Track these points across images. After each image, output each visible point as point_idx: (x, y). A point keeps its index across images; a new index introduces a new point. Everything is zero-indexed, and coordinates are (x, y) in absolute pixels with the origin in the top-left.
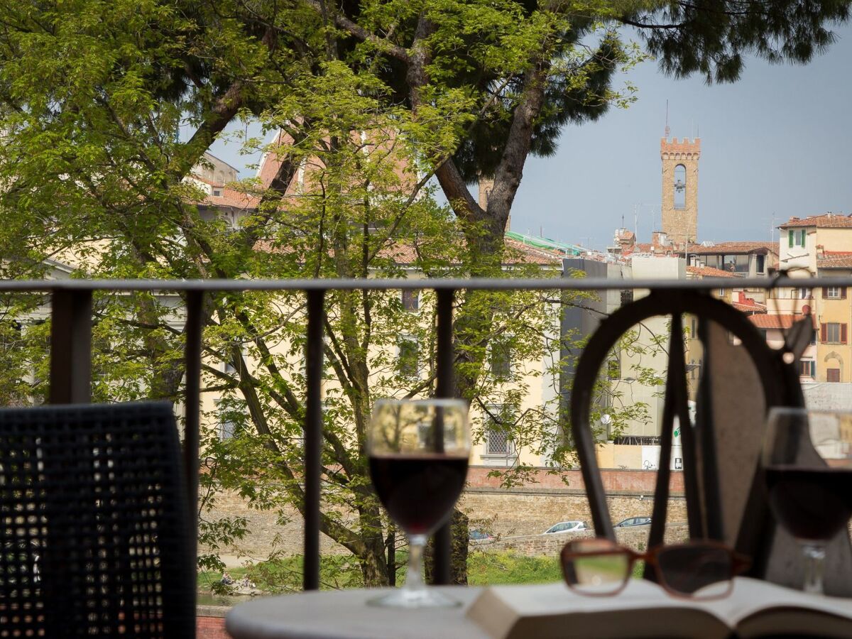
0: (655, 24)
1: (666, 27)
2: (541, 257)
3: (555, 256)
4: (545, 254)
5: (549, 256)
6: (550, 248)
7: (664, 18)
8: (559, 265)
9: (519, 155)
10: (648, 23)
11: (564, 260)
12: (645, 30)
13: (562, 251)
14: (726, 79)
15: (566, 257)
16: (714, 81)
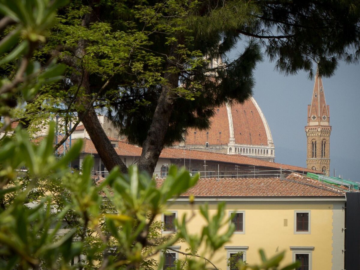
0: (271, 35)
1: (279, 37)
2: (331, 191)
3: (340, 190)
4: (334, 189)
5: (336, 190)
6: (338, 184)
7: (278, 31)
8: (344, 197)
9: (159, 132)
10: (266, 35)
11: (347, 193)
12: (263, 39)
13: (347, 187)
14: (324, 75)
15: (349, 191)
16: (315, 77)
